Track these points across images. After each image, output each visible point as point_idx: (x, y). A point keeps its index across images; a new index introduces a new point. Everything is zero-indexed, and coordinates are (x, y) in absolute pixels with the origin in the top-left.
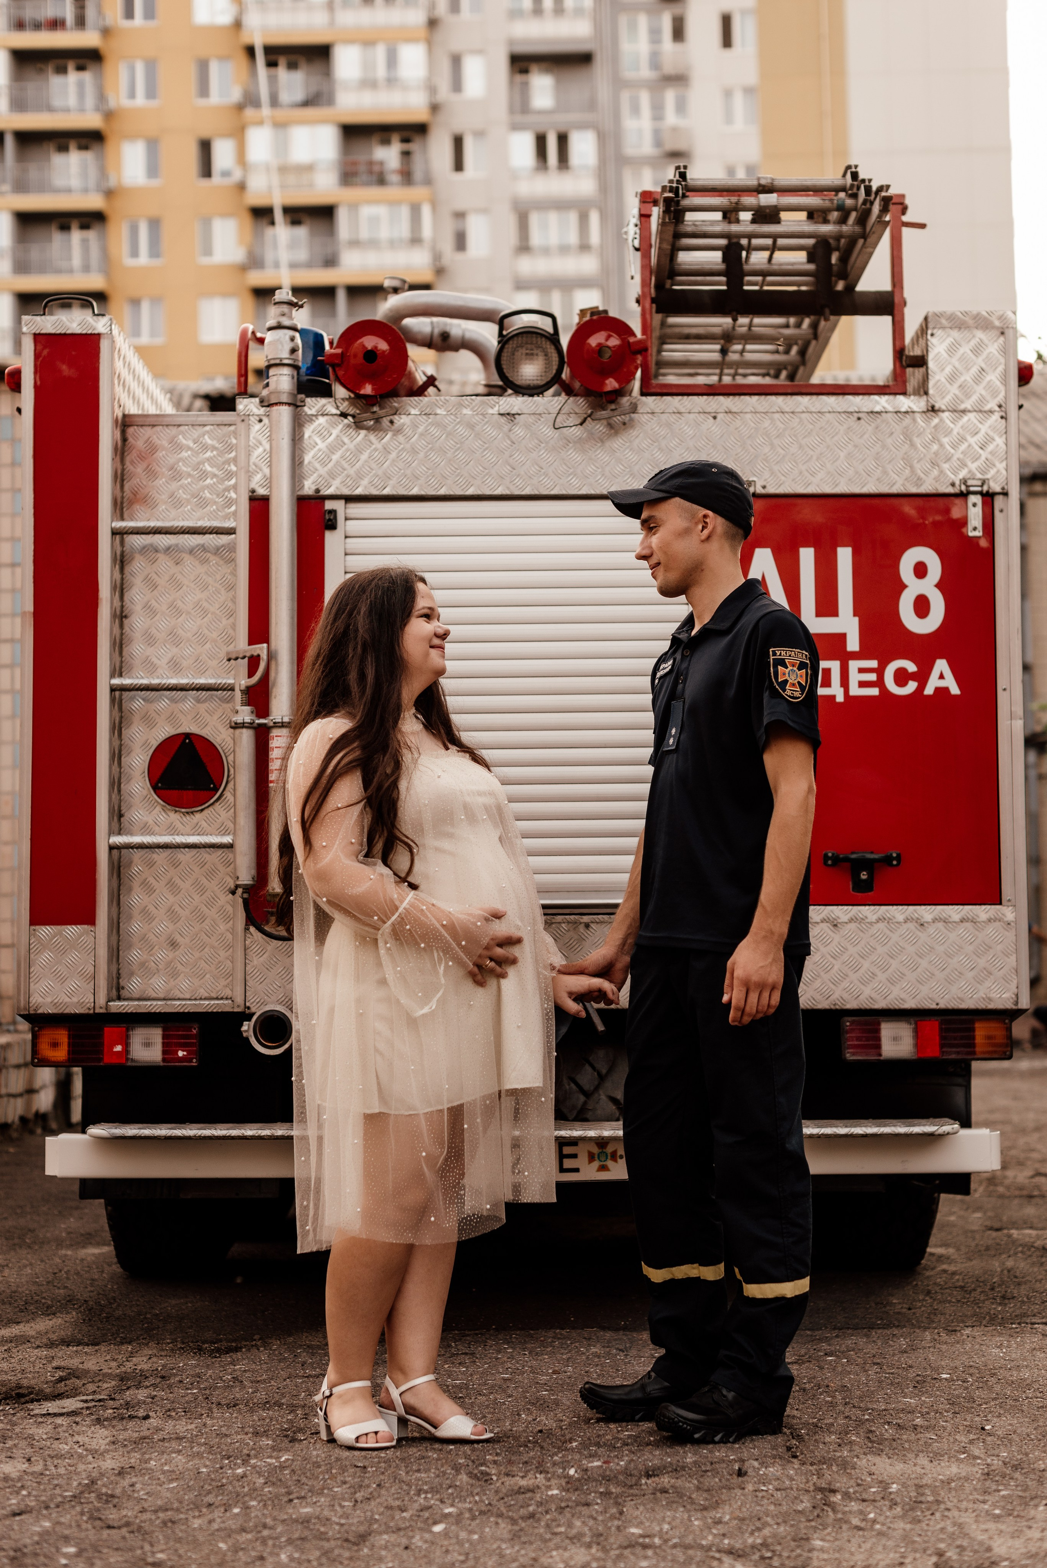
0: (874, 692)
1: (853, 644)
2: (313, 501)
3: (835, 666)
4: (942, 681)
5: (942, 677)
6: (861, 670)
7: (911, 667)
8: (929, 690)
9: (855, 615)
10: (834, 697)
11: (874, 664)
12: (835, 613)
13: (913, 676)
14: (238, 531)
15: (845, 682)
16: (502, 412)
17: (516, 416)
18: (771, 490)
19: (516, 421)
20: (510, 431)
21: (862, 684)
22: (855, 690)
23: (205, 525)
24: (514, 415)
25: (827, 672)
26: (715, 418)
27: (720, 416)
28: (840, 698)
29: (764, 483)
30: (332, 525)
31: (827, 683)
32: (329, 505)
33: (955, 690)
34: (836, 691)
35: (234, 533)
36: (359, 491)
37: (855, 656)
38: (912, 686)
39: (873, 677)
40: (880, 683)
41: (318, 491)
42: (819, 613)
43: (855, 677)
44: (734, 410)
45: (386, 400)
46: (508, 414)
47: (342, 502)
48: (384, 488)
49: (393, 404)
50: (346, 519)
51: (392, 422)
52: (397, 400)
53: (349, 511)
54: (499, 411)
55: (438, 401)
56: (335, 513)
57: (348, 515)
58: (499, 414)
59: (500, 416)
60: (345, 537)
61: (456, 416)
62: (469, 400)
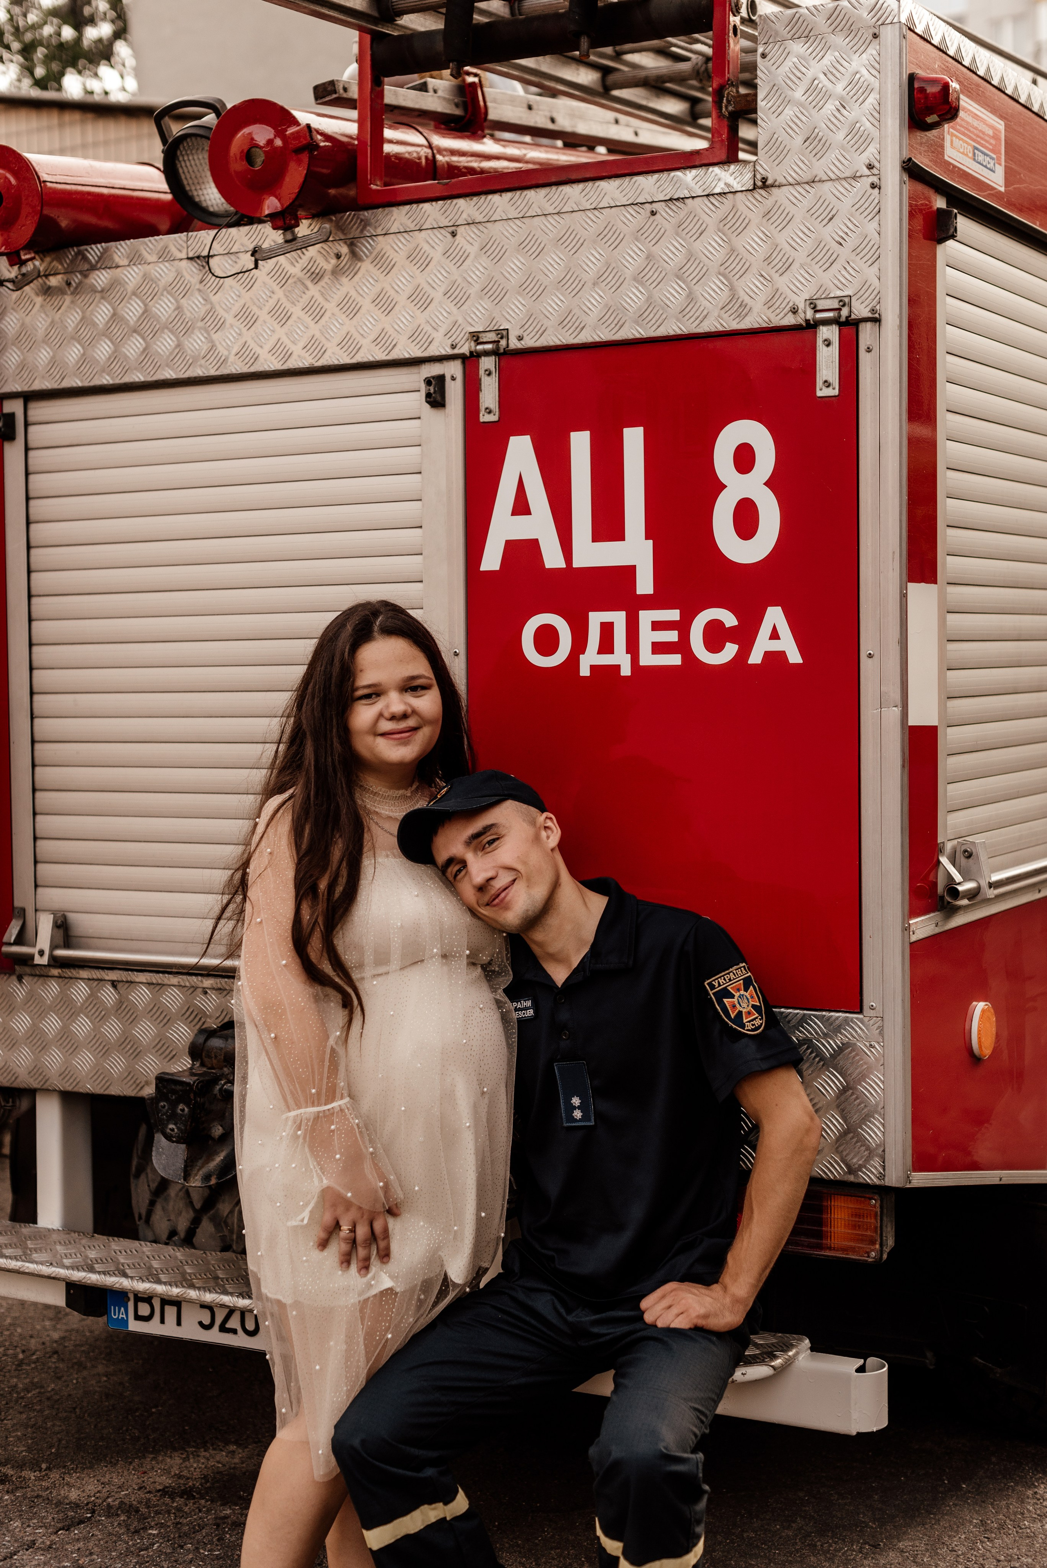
0: (675, 660)
1: (645, 585)
3: (619, 618)
4: (775, 642)
5: (775, 635)
6: (657, 626)
7: (729, 619)
8: (756, 658)
9: (647, 538)
10: (617, 668)
11: (674, 615)
12: (620, 537)
13: (731, 635)
15: (633, 646)
16: (191, 255)
17: (208, 259)
18: (529, 342)
19: (207, 267)
20: (201, 282)
21: (659, 648)
22: (647, 658)
24: (203, 257)
25: (607, 629)
26: (454, 234)
27: (461, 231)
28: (626, 671)
29: (519, 333)
30: (11, 435)
31: (606, 646)
32: (9, 407)
33: (795, 657)
34: (621, 658)
37: (650, 603)
38: (730, 650)
39: (672, 636)
40: (682, 646)
42: (597, 537)
43: (647, 637)
44: (479, 218)
45: (61, 251)
46: (198, 257)
47: (21, 402)
48: (63, 379)
49: (68, 258)
50: (27, 425)
51: (69, 284)
52: (73, 251)
53: (31, 413)
54: (188, 254)
55: (119, 247)
56: (11, 417)
57: (31, 419)
58: (188, 258)
59: (189, 261)
60: (27, 449)
61: (139, 266)
62: (153, 241)
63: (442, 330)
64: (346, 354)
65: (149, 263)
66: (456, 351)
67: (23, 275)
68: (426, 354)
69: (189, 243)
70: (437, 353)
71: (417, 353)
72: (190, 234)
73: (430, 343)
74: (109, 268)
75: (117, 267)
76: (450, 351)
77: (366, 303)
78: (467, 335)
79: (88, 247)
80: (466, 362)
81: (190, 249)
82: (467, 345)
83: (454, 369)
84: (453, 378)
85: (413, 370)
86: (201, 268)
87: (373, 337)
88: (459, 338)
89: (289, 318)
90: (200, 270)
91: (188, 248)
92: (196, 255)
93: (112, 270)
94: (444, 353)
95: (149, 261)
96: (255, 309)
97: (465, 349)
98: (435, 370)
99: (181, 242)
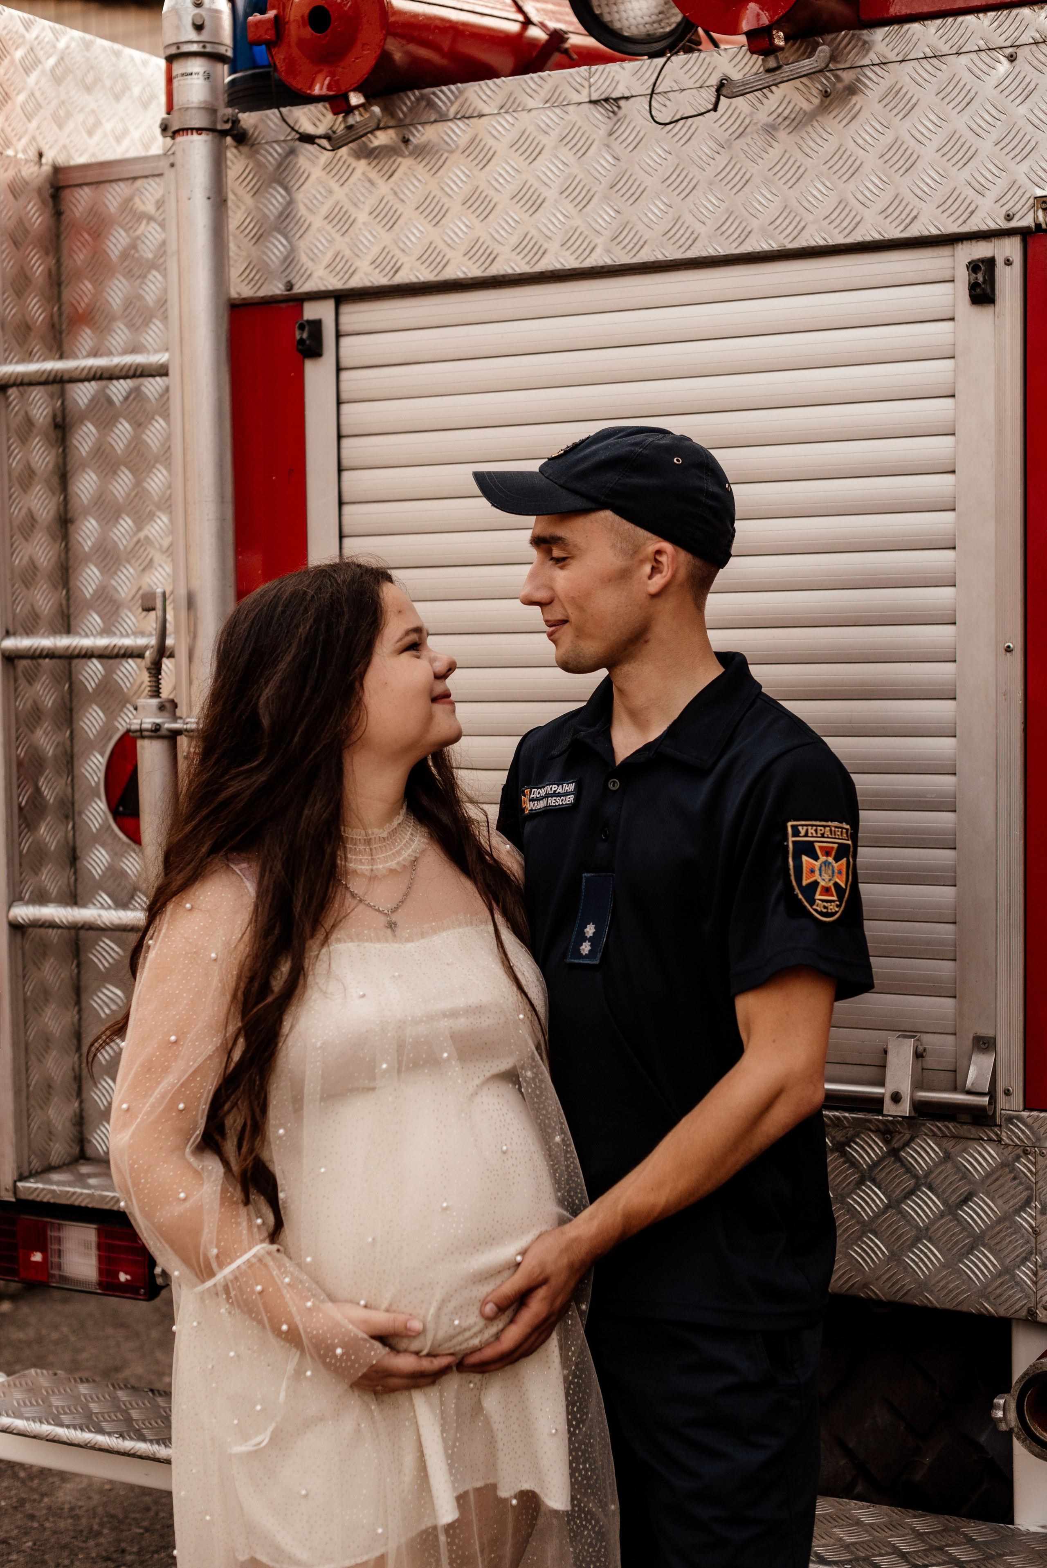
2: (283, 305)
14: (171, 372)
16: (595, 97)
17: (622, 103)
19: (621, 113)
20: (610, 135)
23: (123, 363)
24: (616, 100)
26: (1012, 58)
30: (314, 350)
32: (311, 311)
35: (166, 374)
36: (356, 282)
41: (290, 286)
45: (395, 96)
46: (606, 100)
47: (330, 305)
48: (396, 272)
49: (405, 104)
50: (338, 335)
51: (406, 141)
52: (413, 96)
53: (343, 319)
54: (590, 96)
55: (485, 87)
56: (316, 326)
57: (344, 328)
58: (591, 102)
59: (592, 106)
60: (339, 369)
61: (515, 114)
62: (537, 80)
63: (991, 196)
64: (838, 230)
65: (530, 110)
66: (1014, 224)
67: (350, 128)
68: (965, 229)
69: (592, 80)
70: (984, 228)
71: (952, 227)
72: (594, 68)
73: (972, 213)
74: (468, 118)
75: (481, 116)
76: (1005, 225)
77: (871, 160)
78: (1031, 200)
79: (436, 90)
80: (1030, 241)
81: (593, 89)
82: (1031, 214)
83: (1011, 248)
84: (1008, 262)
85: (945, 251)
86: (611, 114)
87: (880, 206)
88: (1019, 206)
89: (747, 182)
90: (609, 118)
91: (590, 87)
92: (603, 97)
93: (472, 120)
94: (993, 226)
95: (529, 108)
96: (694, 171)
97: (1027, 221)
98: (981, 250)
99: (579, 80)
